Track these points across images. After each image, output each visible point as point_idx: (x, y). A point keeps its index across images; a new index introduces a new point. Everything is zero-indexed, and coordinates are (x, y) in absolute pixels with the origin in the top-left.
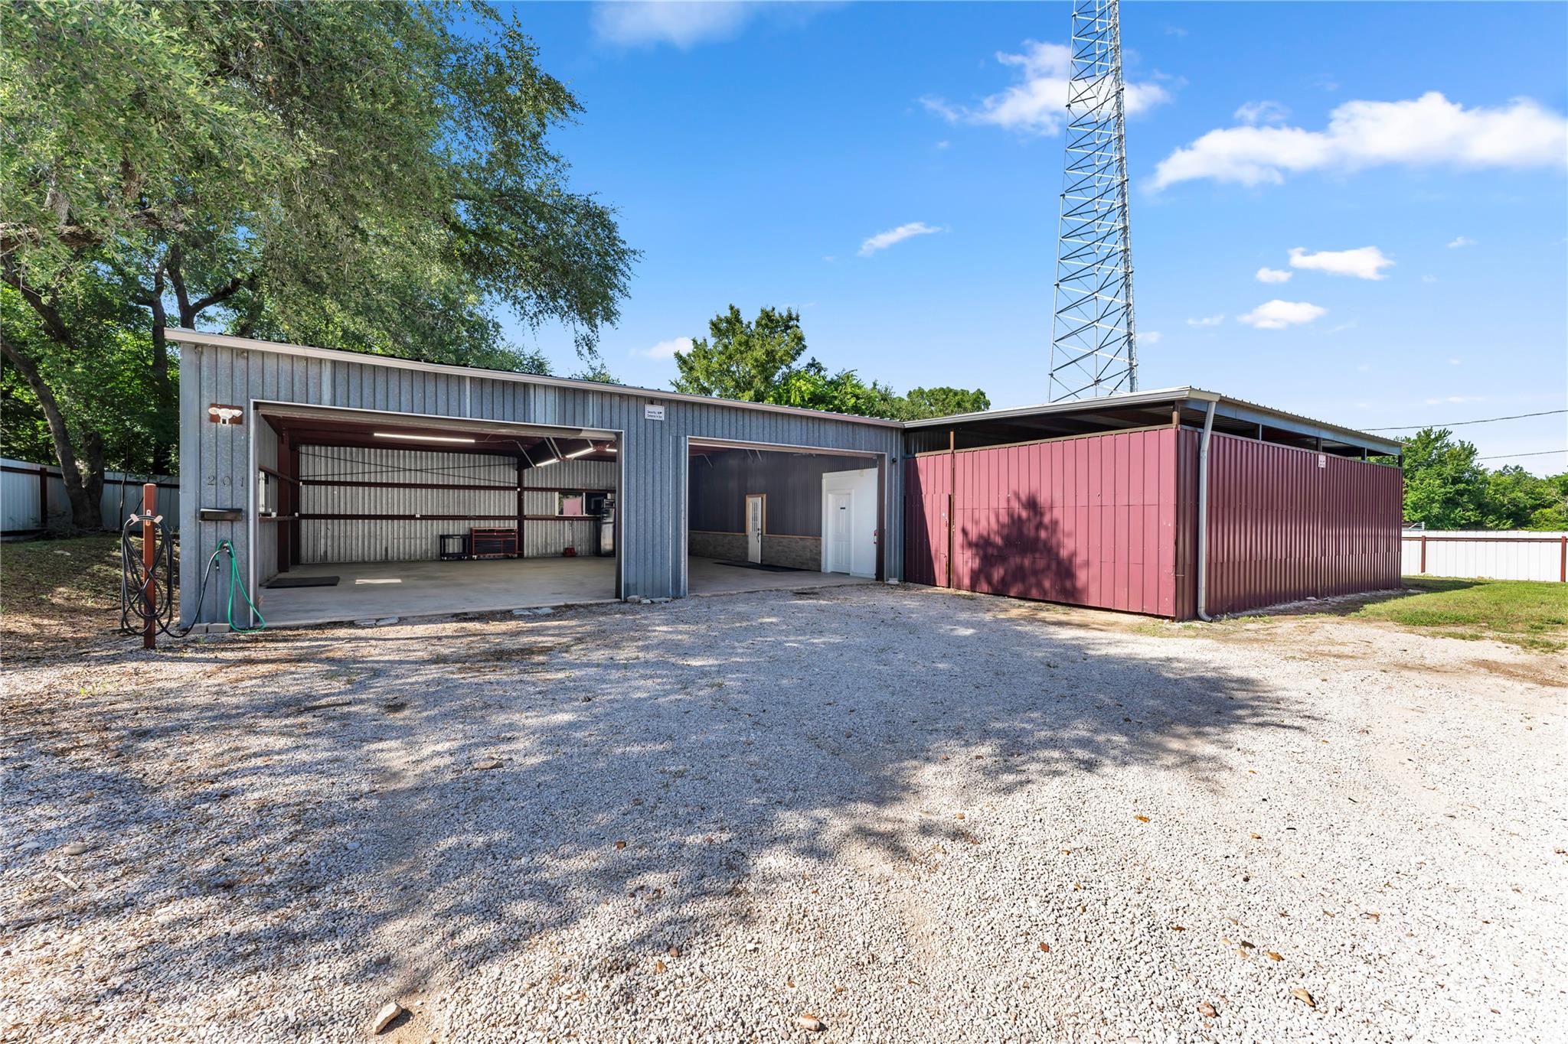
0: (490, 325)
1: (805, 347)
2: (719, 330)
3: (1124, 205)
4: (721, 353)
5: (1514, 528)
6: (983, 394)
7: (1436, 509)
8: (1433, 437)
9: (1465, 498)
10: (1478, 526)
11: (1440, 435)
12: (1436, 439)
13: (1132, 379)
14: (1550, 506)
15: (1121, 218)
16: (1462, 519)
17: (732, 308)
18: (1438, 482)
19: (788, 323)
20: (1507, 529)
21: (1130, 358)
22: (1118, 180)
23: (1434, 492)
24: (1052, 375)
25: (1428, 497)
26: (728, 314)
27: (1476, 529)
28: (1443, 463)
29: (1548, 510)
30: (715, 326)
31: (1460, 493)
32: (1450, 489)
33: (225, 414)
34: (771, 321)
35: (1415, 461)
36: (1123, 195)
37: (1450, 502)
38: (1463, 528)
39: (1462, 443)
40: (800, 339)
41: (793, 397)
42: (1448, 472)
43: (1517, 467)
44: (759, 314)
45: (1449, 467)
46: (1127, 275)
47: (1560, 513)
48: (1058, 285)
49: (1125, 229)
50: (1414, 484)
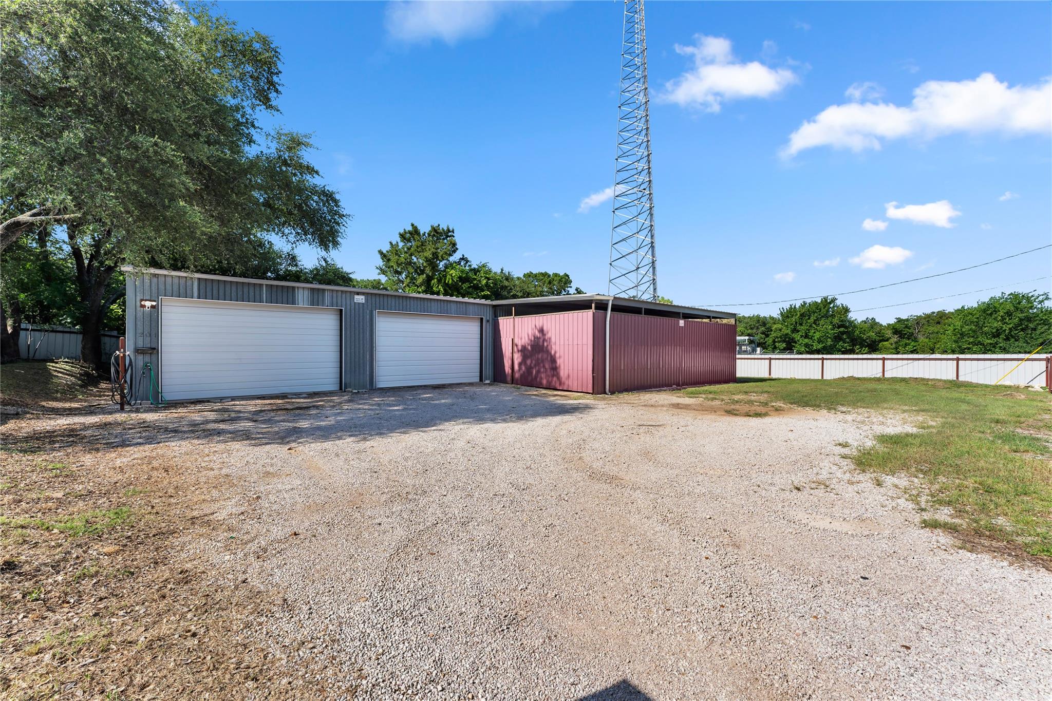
0: (266, 243)
1: (457, 249)
2: (405, 239)
3: (649, 168)
4: (406, 252)
5: (869, 353)
6: (568, 276)
7: (829, 342)
8: (829, 301)
9: (845, 337)
10: (852, 352)
11: (832, 300)
12: (830, 303)
13: (654, 268)
14: (887, 340)
15: (648, 175)
16: (843, 348)
17: (412, 225)
18: (830, 327)
19: (448, 233)
20: (865, 354)
21: (653, 256)
22: (646, 154)
23: (828, 333)
24: (611, 264)
25: (825, 335)
26: (410, 229)
27: (850, 354)
28: (833, 316)
29: (887, 343)
30: (402, 236)
31: (843, 333)
32: (837, 331)
33: (148, 304)
34: (437, 233)
35: (820, 315)
36: (649, 162)
37: (837, 338)
38: (843, 353)
39: (842, 305)
40: (454, 244)
41: (447, 279)
42: (836, 321)
43: (872, 319)
44: (430, 229)
45: (836, 318)
46: (651, 208)
47: (892, 344)
48: (614, 212)
49: (650, 181)
50: (818, 328)
